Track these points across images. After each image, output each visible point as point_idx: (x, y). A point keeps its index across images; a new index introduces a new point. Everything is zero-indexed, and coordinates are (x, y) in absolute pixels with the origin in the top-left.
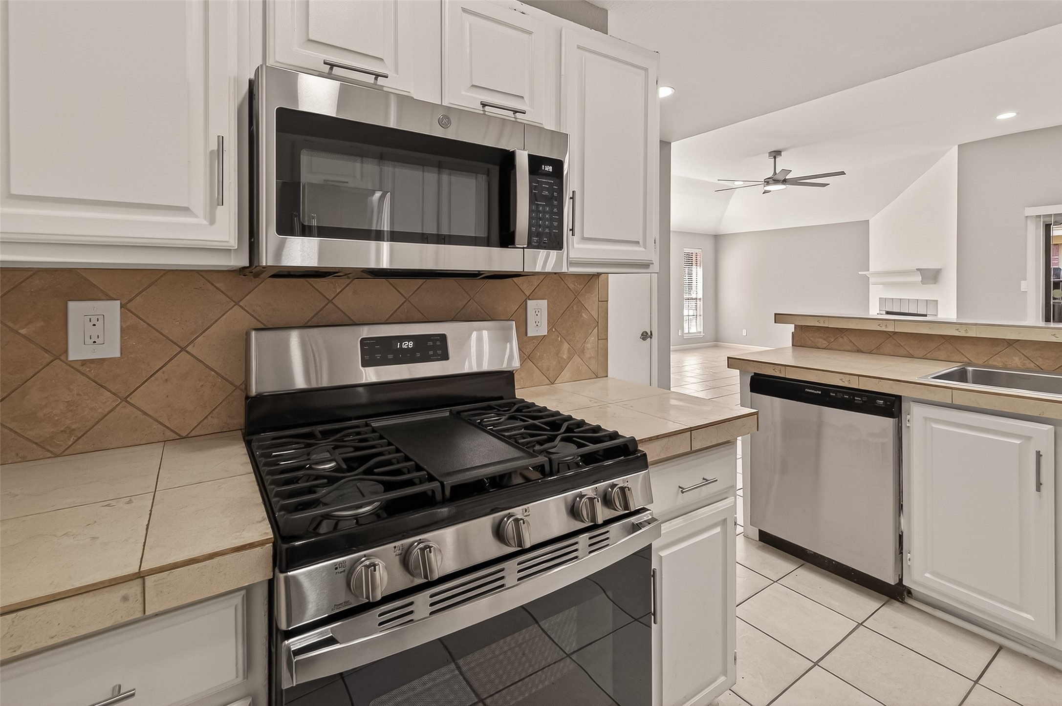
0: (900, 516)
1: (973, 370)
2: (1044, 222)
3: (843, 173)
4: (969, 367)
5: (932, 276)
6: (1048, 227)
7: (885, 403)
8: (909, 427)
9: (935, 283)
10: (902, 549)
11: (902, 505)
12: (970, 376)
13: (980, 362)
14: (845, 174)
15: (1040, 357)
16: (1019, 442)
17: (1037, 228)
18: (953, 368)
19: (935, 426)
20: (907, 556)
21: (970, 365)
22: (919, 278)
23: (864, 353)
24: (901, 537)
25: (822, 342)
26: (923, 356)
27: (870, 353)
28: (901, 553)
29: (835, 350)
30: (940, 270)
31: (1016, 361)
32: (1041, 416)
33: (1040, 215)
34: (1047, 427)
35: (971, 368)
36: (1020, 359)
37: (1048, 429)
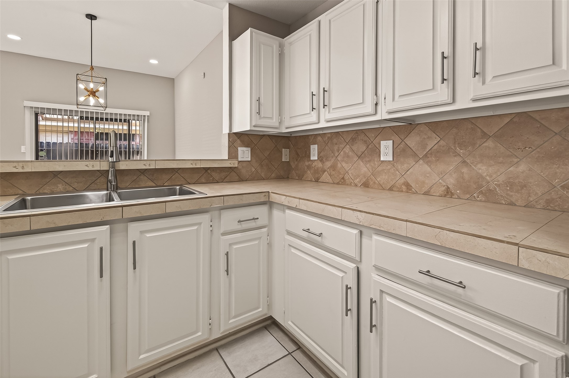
2: (34, 112)
4: (27, 197)
6: (36, 115)
12: (28, 204)
13: (33, 192)
15: (76, 182)
16: (86, 245)
17: (31, 115)
19: (11, 257)
21: (28, 195)
31: (60, 187)
32: (102, 220)
33: (32, 107)
34: (106, 227)
35: (29, 198)
36: (63, 185)
37: (105, 229)
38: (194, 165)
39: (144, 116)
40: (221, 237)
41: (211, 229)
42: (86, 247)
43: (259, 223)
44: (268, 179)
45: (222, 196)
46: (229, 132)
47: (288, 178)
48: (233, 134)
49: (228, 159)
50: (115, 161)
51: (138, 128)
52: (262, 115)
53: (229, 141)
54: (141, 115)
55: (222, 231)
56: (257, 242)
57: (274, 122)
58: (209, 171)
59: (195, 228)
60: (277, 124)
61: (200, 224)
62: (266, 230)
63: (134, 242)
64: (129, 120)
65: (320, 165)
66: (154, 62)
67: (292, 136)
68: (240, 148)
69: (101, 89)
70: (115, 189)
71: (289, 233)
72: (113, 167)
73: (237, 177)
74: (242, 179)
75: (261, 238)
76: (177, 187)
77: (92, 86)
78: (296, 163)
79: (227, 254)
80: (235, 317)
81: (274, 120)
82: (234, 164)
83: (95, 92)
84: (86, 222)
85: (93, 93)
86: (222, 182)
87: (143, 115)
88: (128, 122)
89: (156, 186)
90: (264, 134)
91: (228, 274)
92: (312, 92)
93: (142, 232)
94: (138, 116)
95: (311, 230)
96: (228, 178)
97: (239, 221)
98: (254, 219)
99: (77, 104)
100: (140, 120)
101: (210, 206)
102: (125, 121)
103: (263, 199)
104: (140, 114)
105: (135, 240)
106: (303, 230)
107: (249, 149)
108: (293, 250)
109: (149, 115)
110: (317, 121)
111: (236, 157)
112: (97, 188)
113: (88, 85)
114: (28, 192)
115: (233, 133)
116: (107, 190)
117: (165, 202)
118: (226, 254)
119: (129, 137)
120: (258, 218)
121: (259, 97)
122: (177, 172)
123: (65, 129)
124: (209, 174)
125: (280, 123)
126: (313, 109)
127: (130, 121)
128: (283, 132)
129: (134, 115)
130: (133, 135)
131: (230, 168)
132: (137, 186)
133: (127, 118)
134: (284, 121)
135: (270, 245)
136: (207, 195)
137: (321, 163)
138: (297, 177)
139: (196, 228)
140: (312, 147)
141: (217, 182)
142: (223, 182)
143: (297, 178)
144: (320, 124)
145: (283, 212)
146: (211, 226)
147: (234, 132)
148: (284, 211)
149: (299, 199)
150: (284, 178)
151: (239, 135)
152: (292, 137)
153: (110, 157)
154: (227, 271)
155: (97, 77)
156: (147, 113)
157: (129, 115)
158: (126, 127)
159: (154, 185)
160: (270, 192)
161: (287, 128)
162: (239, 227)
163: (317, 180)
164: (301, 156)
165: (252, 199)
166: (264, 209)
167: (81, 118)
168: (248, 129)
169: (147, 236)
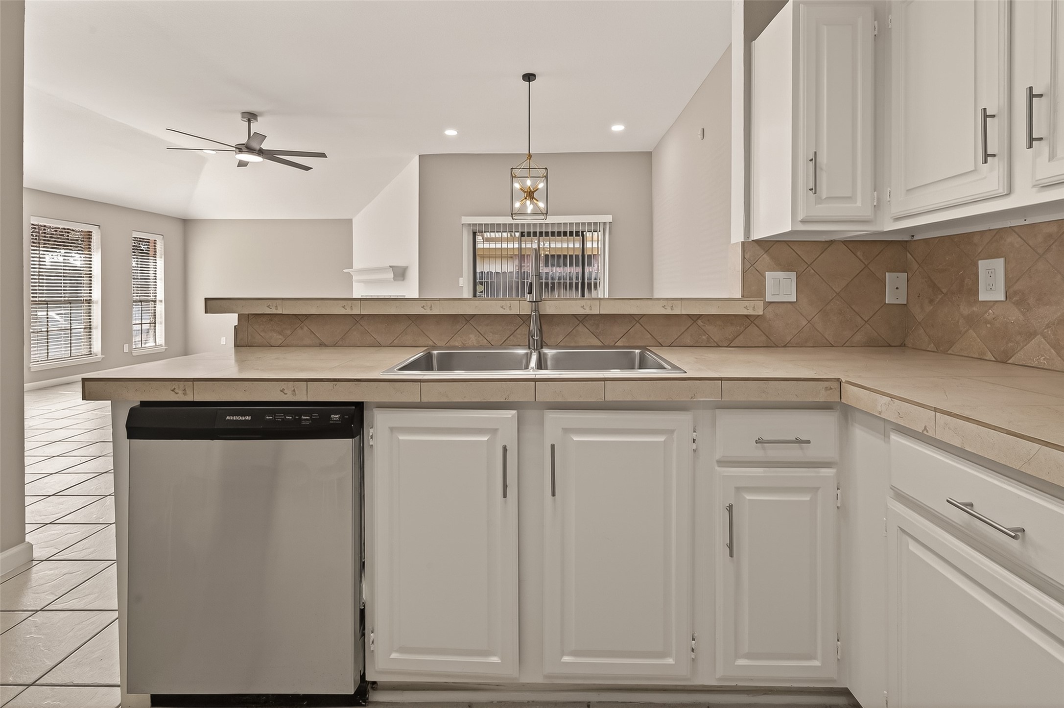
0: (361, 581)
1: (439, 353)
2: (472, 230)
3: (323, 155)
4: (433, 351)
5: (400, 273)
6: (474, 234)
7: (342, 418)
8: (372, 445)
9: (403, 281)
10: (364, 629)
11: (364, 563)
12: (435, 362)
13: (443, 344)
14: (327, 157)
15: (491, 332)
16: (485, 438)
17: (469, 234)
18: (417, 354)
19: (402, 437)
20: (370, 636)
21: (435, 347)
22: (391, 275)
23: (328, 346)
24: (362, 613)
25: (277, 338)
26: (391, 344)
27: (334, 346)
28: (363, 635)
29: (292, 346)
30: (407, 267)
31: (473, 339)
32: (506, 400)
33: (469, 224)
34: (511, 413)
35: (435, 352)
36: (476, 336)
37: (511, 416)
38: (669, 309)
39: (605, 223)
40: (716, 468)
41: (694, 446)
42: (485, 441)
43: (812, 453)
44: (842, 346)
45: (720, 380)
46: (743, 240)
47: (903, 345)
48: (753, 242)
49: (741, 297)
50: (534, 300)
51: (595, 245)
52: (824, 192)
53: (744, 258)
54: (600, 223)
55: (718, 456)
56: (808, 499)
57: (860, 207)
58: (700, 322)
59: (661, 439)
60: (868, 213)
61: (671, 432)
62: (832, 475)
63: (553, 447)
64: (582, 232)
65: (1014, 315)
66: (618, 128)
67: (915, 238)
68: (768, 272)
69: (541, 185)
70: (539, 347)
71: (901, 497)
72: (536, 310)
73: (764, 338)
74: (774, 343)
75: (818, 489)
76: (637, 351)
77: (529, 182)
78: (929, 308)
79: (730, 508)
80: (748, 656)
81: (859, 204)
82: (755, 308)
83: (533, 192)
84: (485, 399)
85: (530, 194)
86: (727, 347)
87: (602, 223)
88: (580, 234)
89: (603, 346)
90: (832, 239)
91: (731, 555)
92: (985, 109)
93: (566, 430)
94: (595, 224)
95: (979, 509)
96: (741, 337)
97: (759, 439)
98: (798, 441)
99: (512, 214)
100: (598, 231)
101: (691, 398)
102: (577, 234)
103: (822, 397)
104: (598, 221)
105: (554, 443)
106: (948, 501)
107: (793, 275)
108: (913, 547)
109: (611, 221)
110: (1002, 190)
111: (760, 293)
112: (518, 344)
113: (524, 183)
114: (439, 344)
115: (752, 240)
116: (527, 347)
117: (605, 380)
118: (727, 509)
119: (584, 259)
120: (808, 442)
121: (816, 152)
122: (638, 322)
123: (504, 253)
124: (699, 329)
125: (877, 208)
126: (986, 156)
127: (585, 233)
128: (886, 230)
129: (590, 224)
130: (589, 256)
131: (746, 316)
132: (573, 344)
133: (580, 229)
134: (889, 201)
135: (843, 510)
136: (686, 372)
137: (1019, 310)
138: (932, 345)
139: (663, 440)
140: (983, 265)
141: (716, 345)
142: (730, 347)
143: (932, 347)
144: (1012, 197)
145: (883, 437)
146: (694, 441)
147: (755, 239)
148: (886, 437)
149: (935, 411)
150: (890, 346)
151: (767, 244)
152: (914, 241)
153: (529, 293)
154: (731, 546)
155: (536, 169)
156: (608, 218)
157: (583, 224)
158: (578, 245)
159: (600, 344)
160: (843, 381)
161: (898, 219)
162: (758, 453)
163: (1003, 359)
164: (944, 291)
165: (792, 394)
166: (828, 421)
167: (522, 234)
168: (788, 228)
169: (575, 439)
